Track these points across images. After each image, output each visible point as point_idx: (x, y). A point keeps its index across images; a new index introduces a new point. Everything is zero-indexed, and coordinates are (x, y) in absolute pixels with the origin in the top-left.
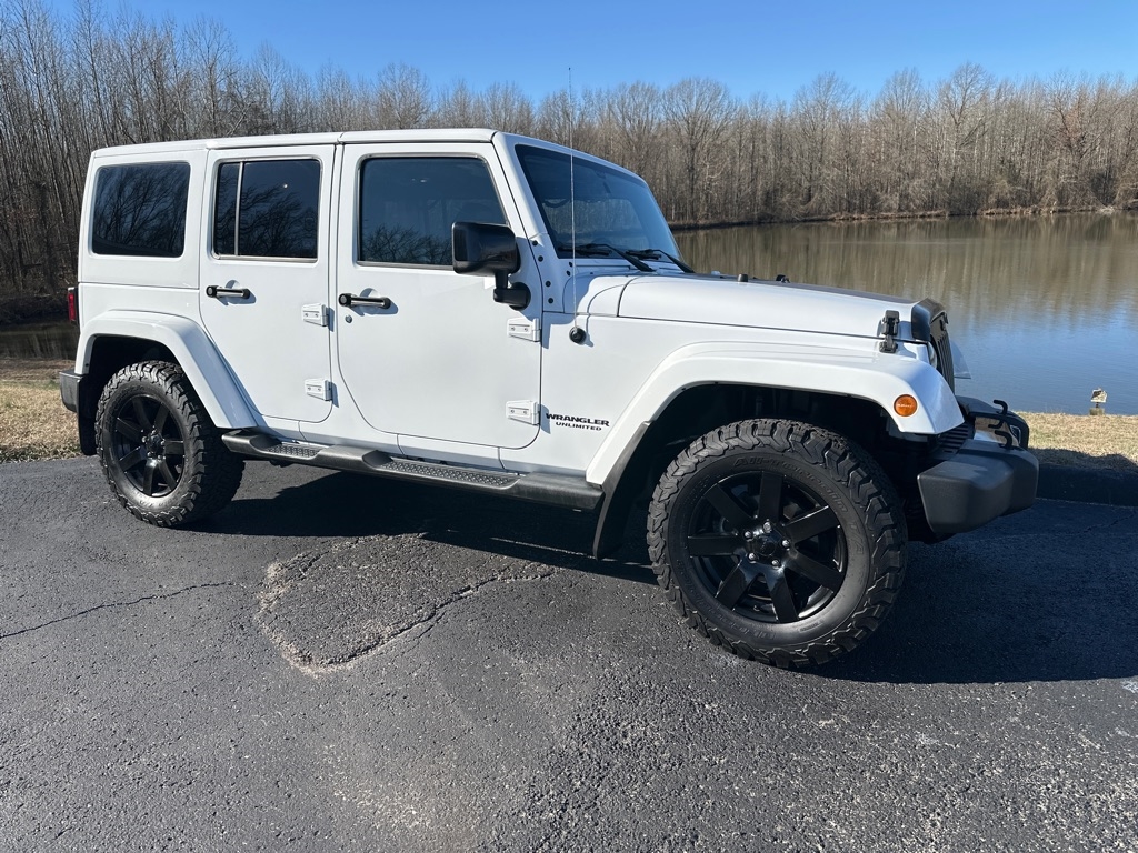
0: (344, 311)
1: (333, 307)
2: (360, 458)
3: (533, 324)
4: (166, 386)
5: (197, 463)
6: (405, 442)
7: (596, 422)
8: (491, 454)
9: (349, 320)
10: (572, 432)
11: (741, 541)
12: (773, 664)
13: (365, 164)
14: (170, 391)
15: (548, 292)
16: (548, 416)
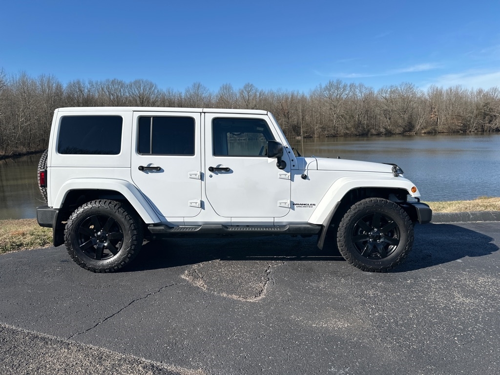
0: (208, 173)
1: (203, 172)
2: (221, 227)
3: (289, 174)
4: (115, 210)
5: (132, 240)
6: (234, 220)
7: (311, 205)
8: (271, 220)
9: (211, 176)
10: (303, 209)
11: (368, 236)
13: (215, 121)
14: (117, 211)
15: (293, 163)
16: (294, 204)
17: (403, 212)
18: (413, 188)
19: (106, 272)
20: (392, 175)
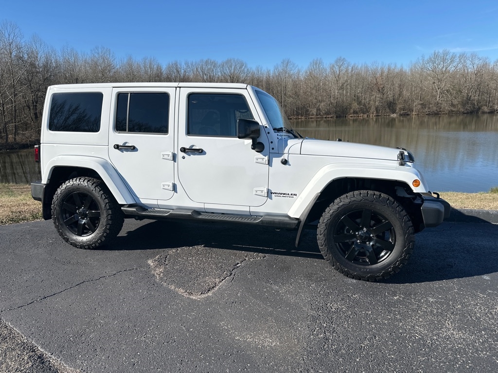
0: (181, 154)
1: (176, 152)
2: (190, 213)
3: (266, 158)
4: (92, 188)
5: (107, 220)
6: (207, 206)
7: (291, 195)
8: (247, 209)
9: (184, 158)
10: (281, 199)
11: (355, 236)
12: (368, 281)
13: (190, 96)
14: (94, 189)
15: (272, 146)
16: (271, 193)
17: (400, 210)
18: (415, 181)
19: (85, 249)
20: (396, 164)
